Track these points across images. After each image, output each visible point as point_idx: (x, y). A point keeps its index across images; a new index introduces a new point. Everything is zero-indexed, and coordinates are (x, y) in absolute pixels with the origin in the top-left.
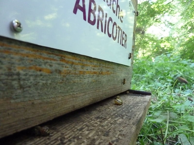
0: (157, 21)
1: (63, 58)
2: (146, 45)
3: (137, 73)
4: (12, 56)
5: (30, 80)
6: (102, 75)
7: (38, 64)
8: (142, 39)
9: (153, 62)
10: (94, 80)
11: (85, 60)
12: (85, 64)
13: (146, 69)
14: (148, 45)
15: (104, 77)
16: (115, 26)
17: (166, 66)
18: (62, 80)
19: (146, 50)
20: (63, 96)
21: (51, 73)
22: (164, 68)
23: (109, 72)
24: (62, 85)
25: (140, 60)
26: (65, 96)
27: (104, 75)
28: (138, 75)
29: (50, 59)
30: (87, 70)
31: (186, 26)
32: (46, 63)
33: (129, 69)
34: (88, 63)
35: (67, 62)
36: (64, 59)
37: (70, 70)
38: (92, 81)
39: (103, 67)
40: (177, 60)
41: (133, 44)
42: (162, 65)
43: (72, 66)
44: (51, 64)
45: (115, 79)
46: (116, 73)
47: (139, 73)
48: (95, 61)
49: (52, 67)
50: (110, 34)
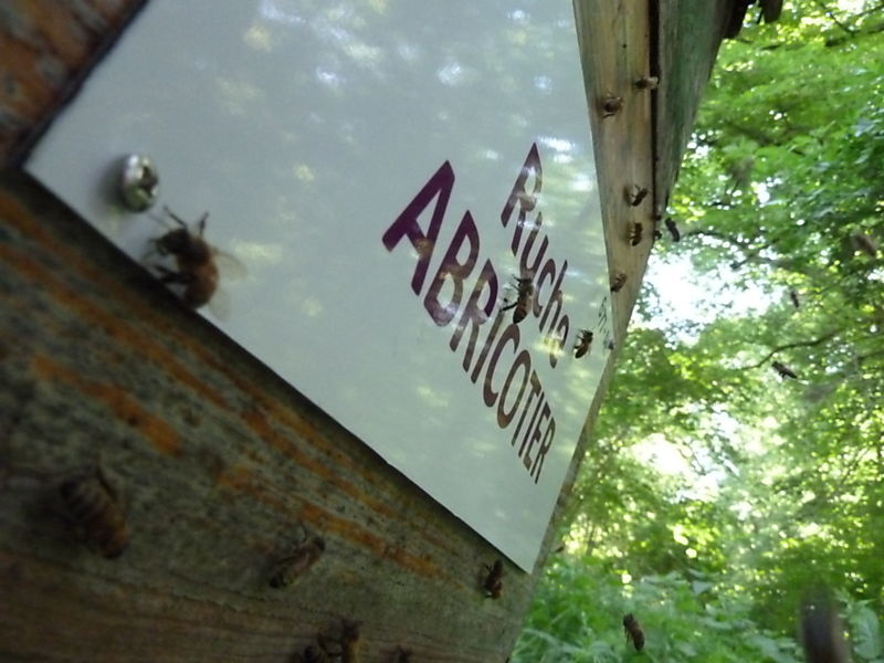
0: (682, 421)
1: (261, 410)
2: (610, 508)
3: (539, 625)
4: (44, 296)
5: (61, 443)
6: (396, 566)
7: (138, 387)
8: (603, 476)
9: (625, 599)
10: (353, 573)
11: (349, 459)
12: (344, 478)
13: (585, 621)
14: (619, 510)
15: (402, 578)
16: (522, 368)
17: (681, 637)
18: (211, 514)
19: (606, 530)
20: (176, 598)
21: (179, 453)
22: (672, 644)
23: (432, 566)
24: (197, 534)
25: (567, 567)
26: (185, 598)
27: (404, 569)
28: (542, 635)
29: (203, 391)
30: (341, 510)
31: (794, 482)
32: (173, 397)
33: (522, 586)
34: (358, 480)
35: (269, 437)
36: (262, 417)
37: (267, 481)
38: (343, 577)
39: (414, 527)
40: (736, 623)
41: (568, 475)
42: (664, 624)
43: (281, 464)
44: (194, 412)
45: (447, 612)
46: (458, 581)
47: (550, 628)
48: (390, 486)
49: (195, 431)
50: (494, 391)
